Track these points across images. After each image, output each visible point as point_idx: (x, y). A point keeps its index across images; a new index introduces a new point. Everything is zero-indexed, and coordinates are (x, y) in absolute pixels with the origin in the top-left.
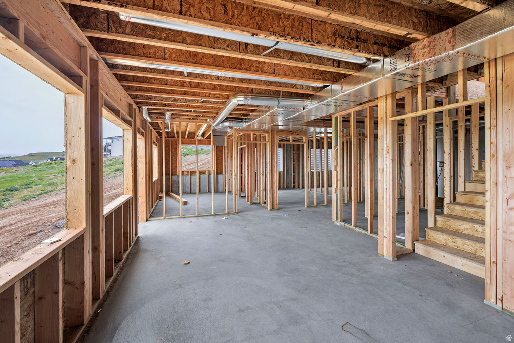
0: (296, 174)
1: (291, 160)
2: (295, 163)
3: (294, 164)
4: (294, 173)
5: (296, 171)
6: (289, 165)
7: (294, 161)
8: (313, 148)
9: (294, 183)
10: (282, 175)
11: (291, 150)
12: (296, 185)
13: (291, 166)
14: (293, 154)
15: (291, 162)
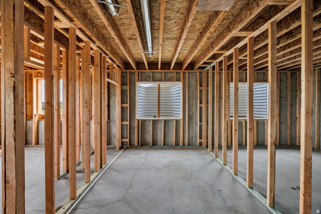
0: (204, 124)
1: (196, 101)
2: (203, 105)
3: (201, 108)
4: (201, 121)
5: (204, 119)
6: (194, 109)
7: (201, 103)
8: (232, 81)
9: (201, 138)
10: (181, 124)
11: (196, 85)
12: (204, 141)
13: (196, 109)
14: (201, 91)
15: (196, 104)
